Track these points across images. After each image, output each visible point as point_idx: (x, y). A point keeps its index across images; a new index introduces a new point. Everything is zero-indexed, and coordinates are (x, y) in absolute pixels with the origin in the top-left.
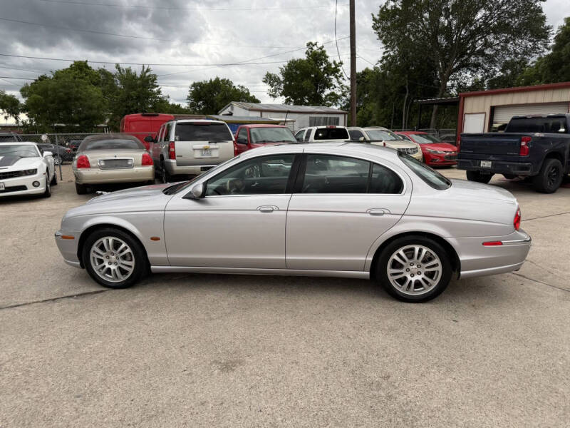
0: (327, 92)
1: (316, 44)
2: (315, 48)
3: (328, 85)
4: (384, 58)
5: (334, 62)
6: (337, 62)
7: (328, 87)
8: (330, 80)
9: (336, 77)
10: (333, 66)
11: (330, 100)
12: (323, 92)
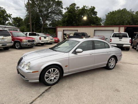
0: (7, 22)
1: (2, 8)
2: (2, 9)
3: (8, 20)
4: (27, 15)
5: (9, 14)
6: (10, 14)
7: (8, 21)
8: (8, 19)
9: (10, 18)
10: (9, 15)
11: (9, 24)
12: (6, 22)
